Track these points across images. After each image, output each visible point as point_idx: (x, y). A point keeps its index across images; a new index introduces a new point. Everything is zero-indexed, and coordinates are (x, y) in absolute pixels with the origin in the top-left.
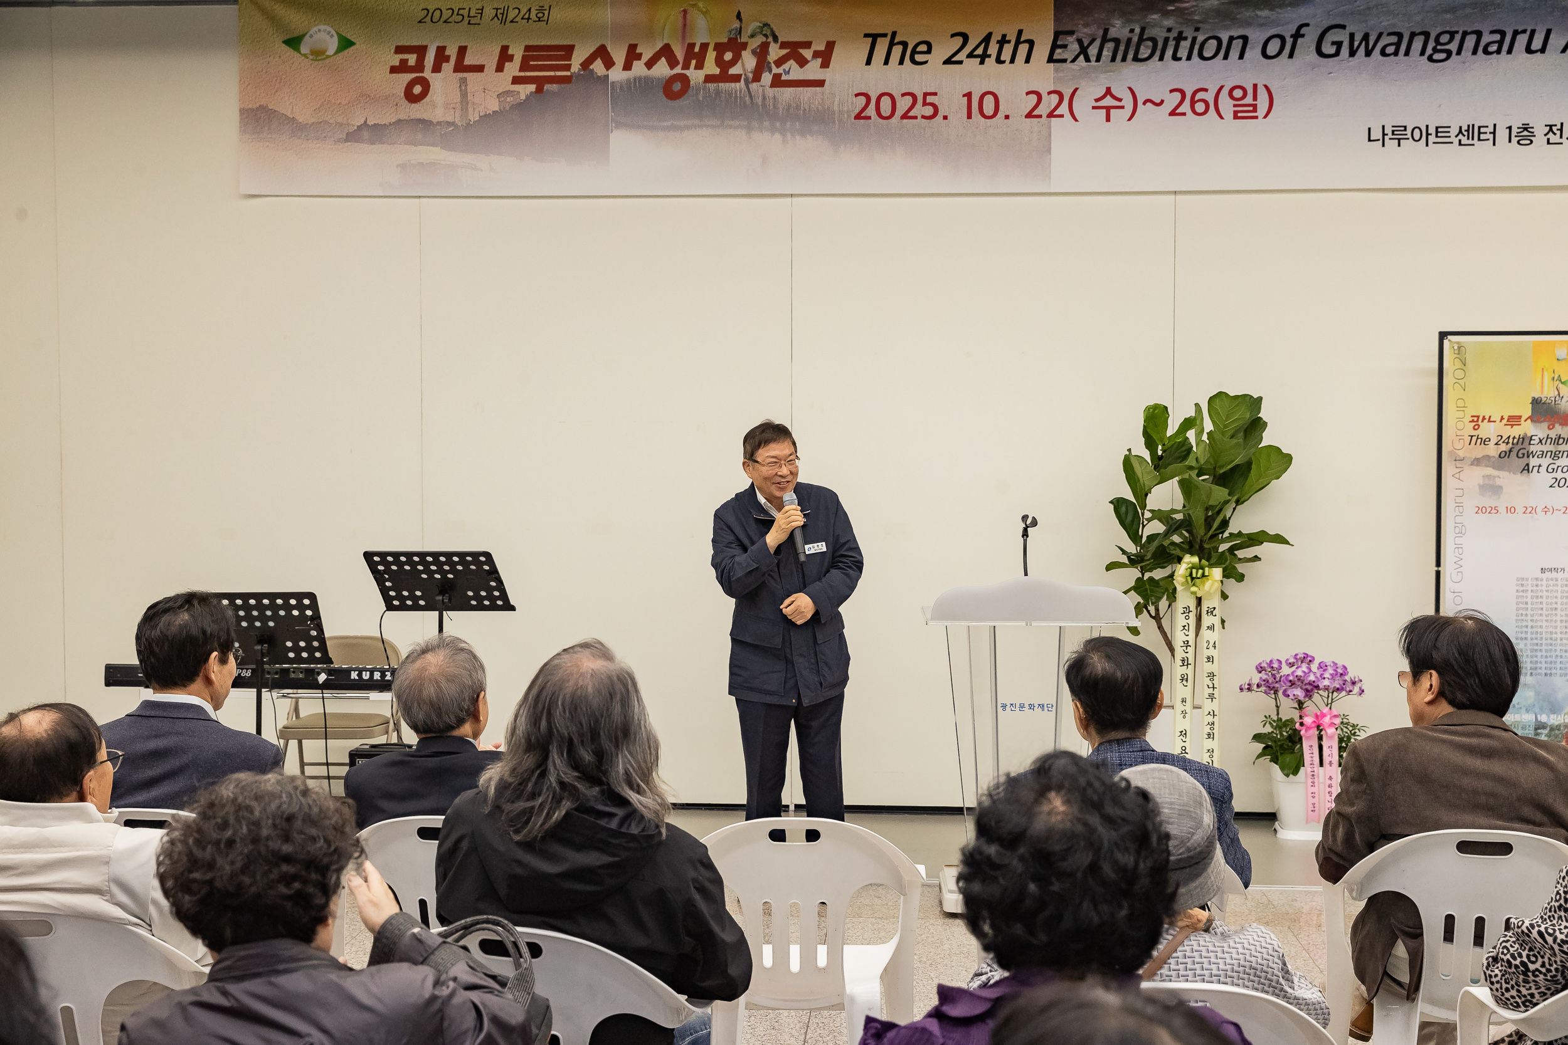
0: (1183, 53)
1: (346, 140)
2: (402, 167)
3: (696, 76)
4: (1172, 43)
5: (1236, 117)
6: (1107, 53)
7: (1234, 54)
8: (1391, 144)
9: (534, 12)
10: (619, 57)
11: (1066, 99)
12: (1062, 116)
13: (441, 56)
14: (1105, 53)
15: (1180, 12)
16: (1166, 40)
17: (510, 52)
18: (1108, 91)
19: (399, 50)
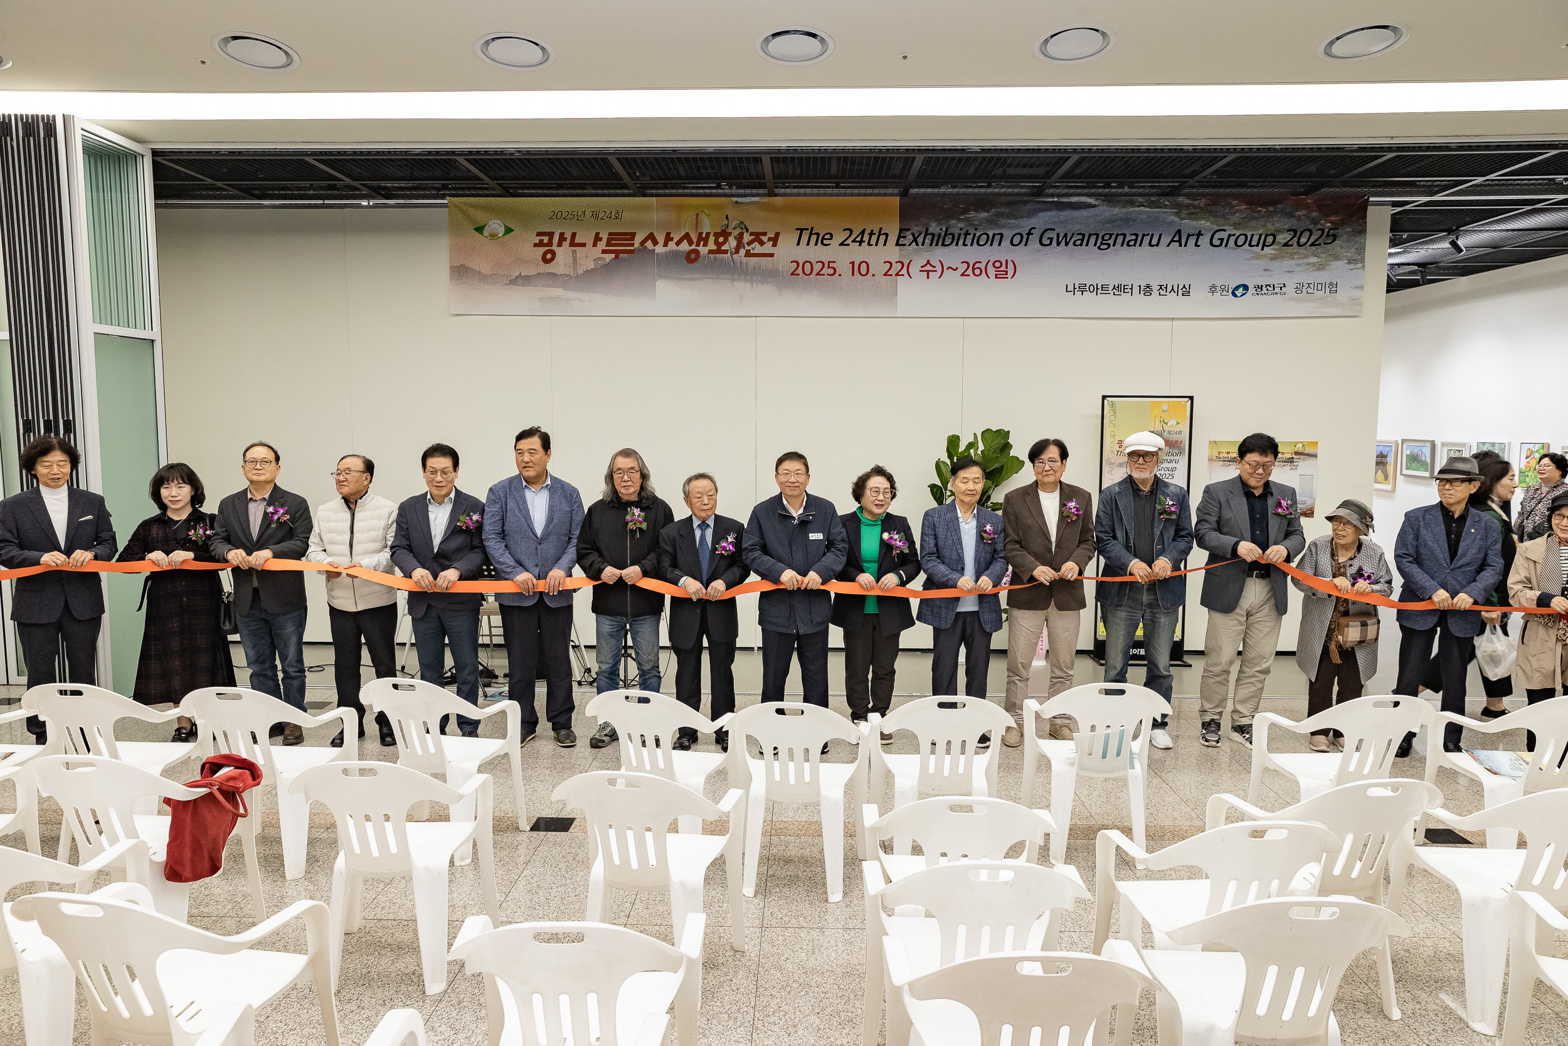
0: (968, 242)
1: (510, 284)
2: (541, 299)
3: (703, 250)
4: (963, 236)
5: (996, 277)
6: (927, 241)
7: (996, 243)
8: (1078, 294)
9: (613, 214)
10: (661, 239)
11: (906, 267)
12: (903, 275)
13: (562, 238)
14: (926, 241)
15: (967, 220)
16: (960, 234)
17: (600, 236)
18: (928, 262)
19: (539, 234)
